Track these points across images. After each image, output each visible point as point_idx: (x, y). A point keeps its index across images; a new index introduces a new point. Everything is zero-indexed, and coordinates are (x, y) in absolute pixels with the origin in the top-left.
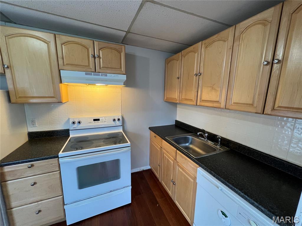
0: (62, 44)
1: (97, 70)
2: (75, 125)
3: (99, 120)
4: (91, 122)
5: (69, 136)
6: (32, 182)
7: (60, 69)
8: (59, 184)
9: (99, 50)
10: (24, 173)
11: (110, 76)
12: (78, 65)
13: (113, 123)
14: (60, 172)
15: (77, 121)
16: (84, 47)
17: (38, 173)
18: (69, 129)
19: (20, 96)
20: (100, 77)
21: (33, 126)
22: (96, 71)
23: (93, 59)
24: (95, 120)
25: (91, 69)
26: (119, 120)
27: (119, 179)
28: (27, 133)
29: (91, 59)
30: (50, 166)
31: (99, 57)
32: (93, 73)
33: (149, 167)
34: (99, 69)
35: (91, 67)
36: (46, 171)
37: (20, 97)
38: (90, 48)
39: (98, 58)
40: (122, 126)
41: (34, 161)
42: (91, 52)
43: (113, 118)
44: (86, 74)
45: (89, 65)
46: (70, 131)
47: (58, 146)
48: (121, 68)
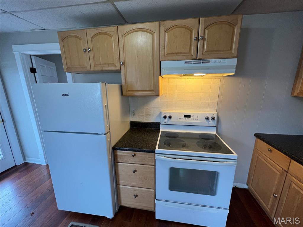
0: (165, 32)
1: (199, 56)
2: (166, 120)
3: (190, 117)
4: (181, 118)
5: (160, 130)
6: (134, 169)
7: (161, 60)
8: (153, 179)
9: (205, 29)
10: (129, 159)
11: (214, 62)
12: (178, 53)
13: (206, 123)
14: (155, 167)
15: (168, 116)
16: (188, 29)
17: (138, 163)
18: (160, 123)
19: (129, 89)
20: (201, 65)
21: (133, 116)
22: (197, 57)
23: (196, 42)
24: (185, 116)
25: (192, 56)
26: (213, 119)
27: (214, 195)
28: (129, 122)
29: (194, 43)
30: (148, 159)
31: (203, 39)
32: (193, 60)
33: (245, 186)
34: (201, 55)
35: (192, 54)
36: (144, 162)
37: (129, 91)
38: (194, 30)
39: (202, 41)
40: (216, 127)
41: (136, 151)
42: (194, 35)
43: (206, 116)
44: (186, 63)
45: (190, 52)
46: (161, 125)
47: (152, 139)
48: (231, 49)
